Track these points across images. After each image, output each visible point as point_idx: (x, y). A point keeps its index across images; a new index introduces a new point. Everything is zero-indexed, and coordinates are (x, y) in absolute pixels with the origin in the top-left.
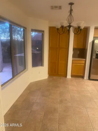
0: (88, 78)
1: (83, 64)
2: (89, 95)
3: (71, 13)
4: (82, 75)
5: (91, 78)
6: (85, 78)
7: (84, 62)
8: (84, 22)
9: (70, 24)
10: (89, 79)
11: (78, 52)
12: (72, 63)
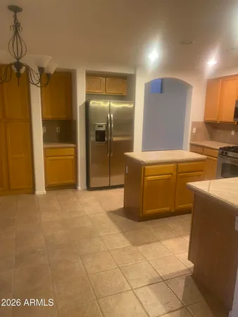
0: (85, 187)
1: (72, 157)
2: (89, 224)
3: (16, 32)
4: (72, 181)
5: (92, 186)
6: (79, 188)
7: (72, 151)
8: (51, 57)
9: (18, 59)
10: (89, 188)
11: (58, 129)
12: (46, 156)
